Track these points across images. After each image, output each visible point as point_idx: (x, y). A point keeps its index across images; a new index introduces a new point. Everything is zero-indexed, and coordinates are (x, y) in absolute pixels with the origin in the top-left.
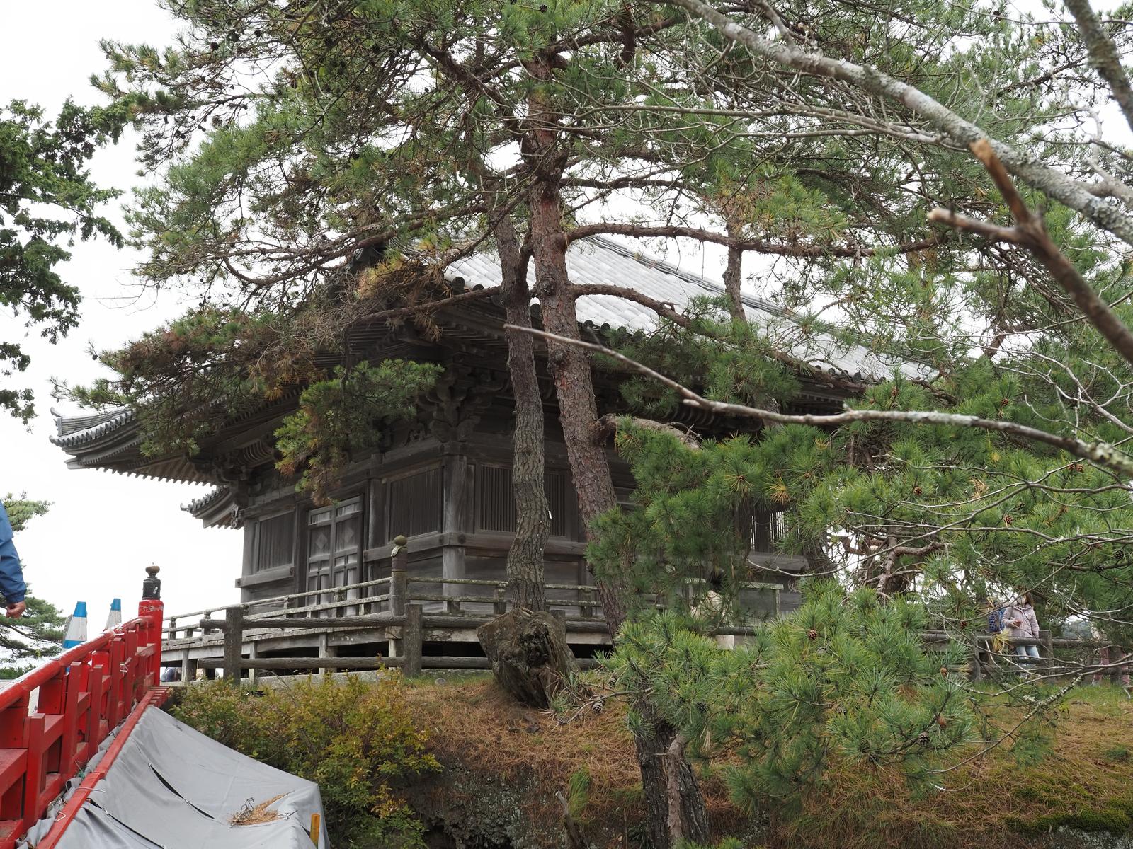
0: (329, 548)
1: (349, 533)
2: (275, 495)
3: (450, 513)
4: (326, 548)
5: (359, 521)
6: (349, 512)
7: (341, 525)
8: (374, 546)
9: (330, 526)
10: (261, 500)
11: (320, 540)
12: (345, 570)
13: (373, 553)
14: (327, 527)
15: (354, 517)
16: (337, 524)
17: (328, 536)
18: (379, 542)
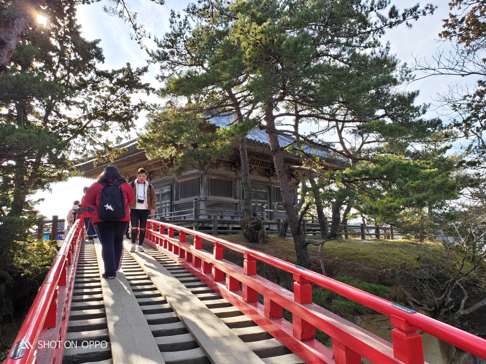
0: (159, 201)
1: (166, 197)
3: (202, 190)
6: (166, 190)
8: (176, 200)
9: (159, 195)
12: (166, 207)
13: (176, 202)
15: (168, 192)
16: (162, 194)
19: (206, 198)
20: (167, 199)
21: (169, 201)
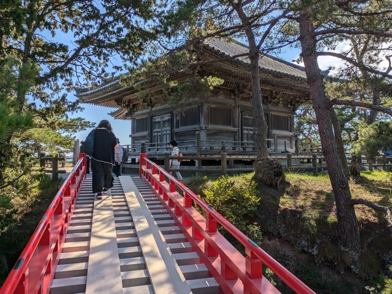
0: (160, 128)
1: (167, 124)
2: (141, 112)
3: (202, 120)
5: (171, 121)
6: (167, 118)
9: (160, 122)
10: (136, 113)
11: (157, 126)
12: (166, 134)
17: (160, 125)
19: (206, 127)
20: (168, 126)
21: (169, 128)
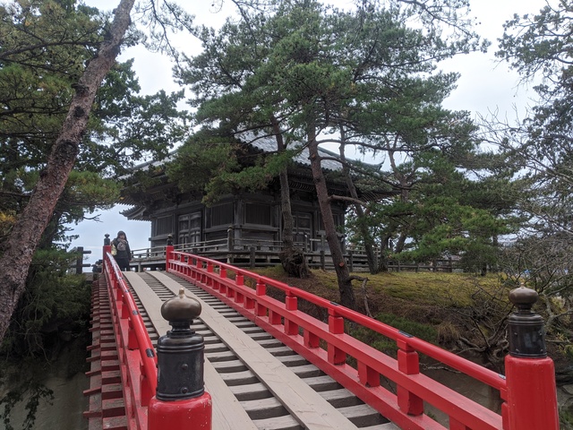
1: (196, 224)
2: (164, 210)
3: (237, 217)
4: (187, 228)
5: (201, 220)
6: (196, 216)
7: (193, 221)
8: (207, 228)
10: (158, 212)
11: (184, 225)
12: (195, 235)
13: (207, 230)
14: (187, 221)
15: (198, 218)
16: (191, 220)
17: (187, 224)
18: (208, 226)
19: (241, 226)
20: (197, 226)
21: (199, 228)
